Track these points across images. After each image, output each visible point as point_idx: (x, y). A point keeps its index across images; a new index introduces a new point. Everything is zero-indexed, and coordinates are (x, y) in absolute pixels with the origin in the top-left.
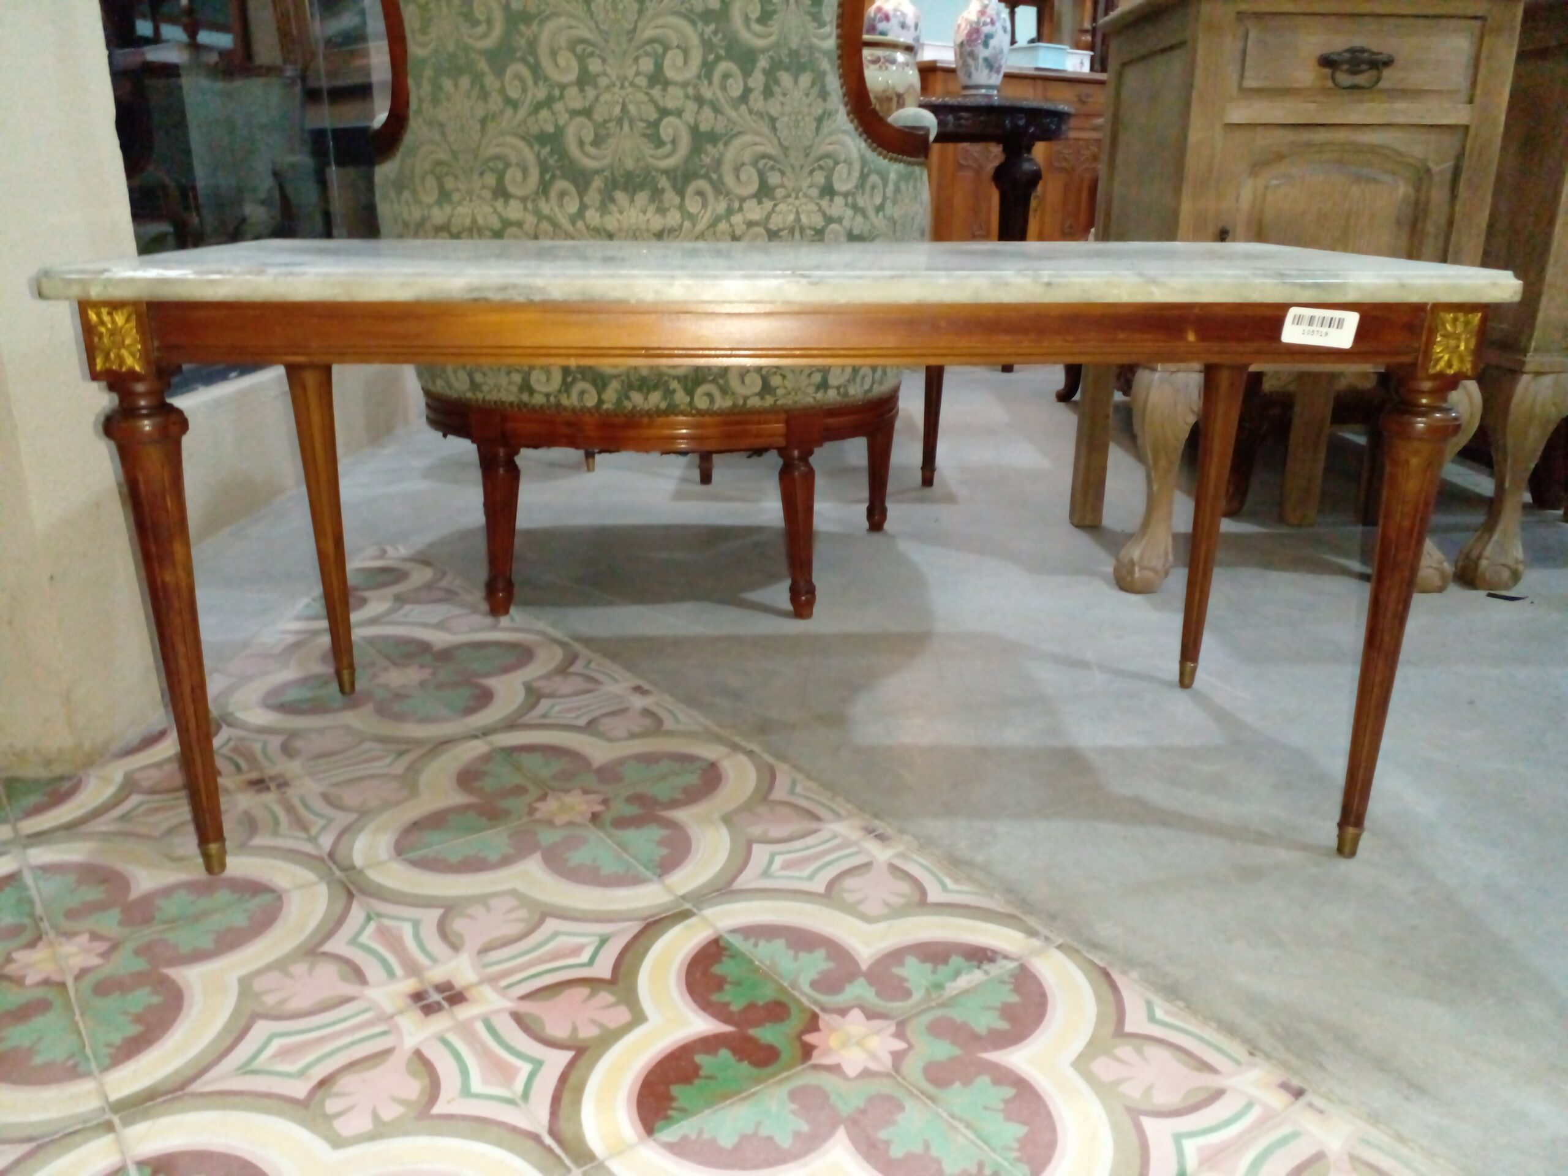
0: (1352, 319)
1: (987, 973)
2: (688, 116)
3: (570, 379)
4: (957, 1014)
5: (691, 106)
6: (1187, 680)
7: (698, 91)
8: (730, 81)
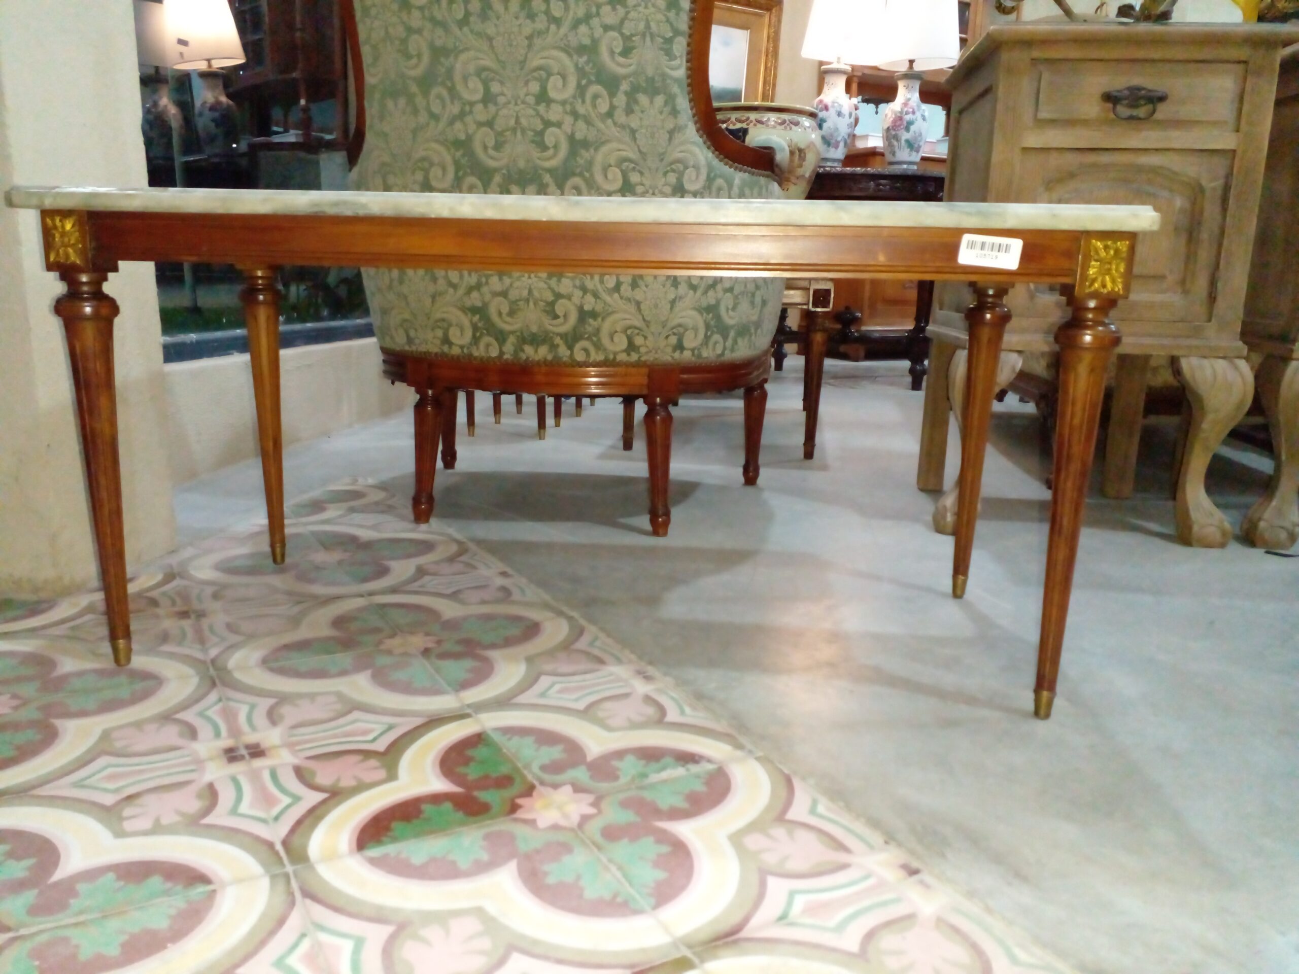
0: (1017, 245)
1: (688, 770)
2: (567, 127)
3: (478, 334)
4: (648, 795)
5: (569, 120)
6: (959, 592)
7: (574, 107)
8: (599, 101)
